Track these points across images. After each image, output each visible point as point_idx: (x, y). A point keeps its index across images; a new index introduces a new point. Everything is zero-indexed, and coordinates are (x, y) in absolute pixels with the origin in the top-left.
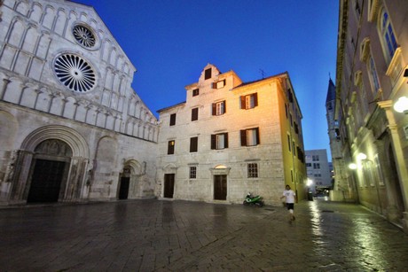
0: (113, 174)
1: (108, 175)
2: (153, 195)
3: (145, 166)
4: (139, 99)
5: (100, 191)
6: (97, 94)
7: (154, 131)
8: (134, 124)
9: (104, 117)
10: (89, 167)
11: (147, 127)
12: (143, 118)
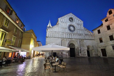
0: (85, 50)
1: (84, 50)
2: (98, 56)
3: (93, 47)
4: (86, 29)
5: (83, 54)
6: (77, 31)
7: (93, 37)
8: (87, 36)
9: (79, 36)
10: (79, 49)
11: (90, 36)
12: (88, 34)
